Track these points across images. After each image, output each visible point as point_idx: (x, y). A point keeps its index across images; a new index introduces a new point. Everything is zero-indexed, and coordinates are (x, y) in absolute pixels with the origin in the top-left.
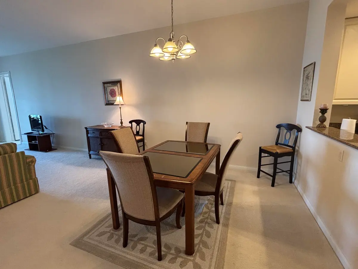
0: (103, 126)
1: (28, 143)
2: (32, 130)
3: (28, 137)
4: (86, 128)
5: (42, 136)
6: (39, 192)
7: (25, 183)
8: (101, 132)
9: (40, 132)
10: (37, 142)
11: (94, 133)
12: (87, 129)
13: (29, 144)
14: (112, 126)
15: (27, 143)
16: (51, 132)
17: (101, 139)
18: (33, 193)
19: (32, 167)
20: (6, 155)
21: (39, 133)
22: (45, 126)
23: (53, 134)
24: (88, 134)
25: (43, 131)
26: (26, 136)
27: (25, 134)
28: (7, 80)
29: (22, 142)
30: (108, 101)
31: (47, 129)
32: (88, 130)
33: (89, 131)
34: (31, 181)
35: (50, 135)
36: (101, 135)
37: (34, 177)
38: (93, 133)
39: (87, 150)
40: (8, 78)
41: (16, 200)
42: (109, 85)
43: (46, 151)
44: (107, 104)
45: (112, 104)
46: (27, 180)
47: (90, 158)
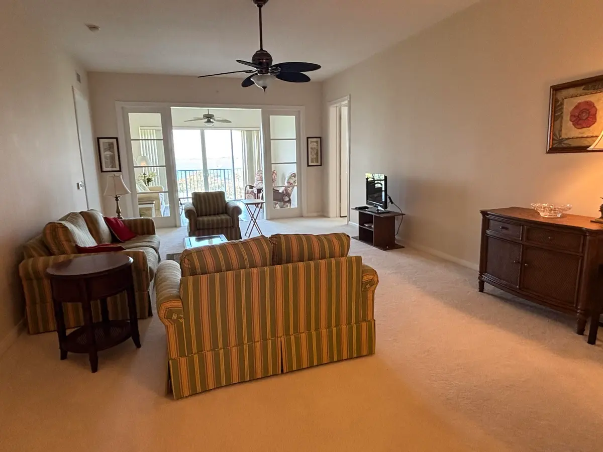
0: (535, 212)
1: (358, 225)
2: (367, 204)
3: (361, 214)
4: (484, 213)
5: (382, 216)
6: (374, 354)
7: (354, 326)
8: (528, 230)
9: (379, 208)
10: (373, 226)
11: (507, 229)
12: (488, 214)
13: (360, 228)
14: (563, 216)
15: (356, 225)
16: (398, 211)
17: (526, 248)
18: (365, 353)
19: (370, 295)
20: (333, 260)
21: (378, 210)
22: (390, 198)
23: (402, 215)
24: (488, 229)
25: (385, 207)
26: (357, 212)
27: (356, 208)
28: (345, 111)
29: (349, 221)
30: (561, 141)
31: (392, 203)
32: (489, 219)
33: (491, 222)
34: (364, 324)
35: (396, 217)
36: (528, 239)
37: (369, 318)
38: (503, 228)
39: (477, 267)
40: (347, 107)
41: (335, 359)
42: (572, 91)
43: (384, 248)
44: (553, 150)
45: (583, 149)
46: (357, 322)
47: (482, 289)
